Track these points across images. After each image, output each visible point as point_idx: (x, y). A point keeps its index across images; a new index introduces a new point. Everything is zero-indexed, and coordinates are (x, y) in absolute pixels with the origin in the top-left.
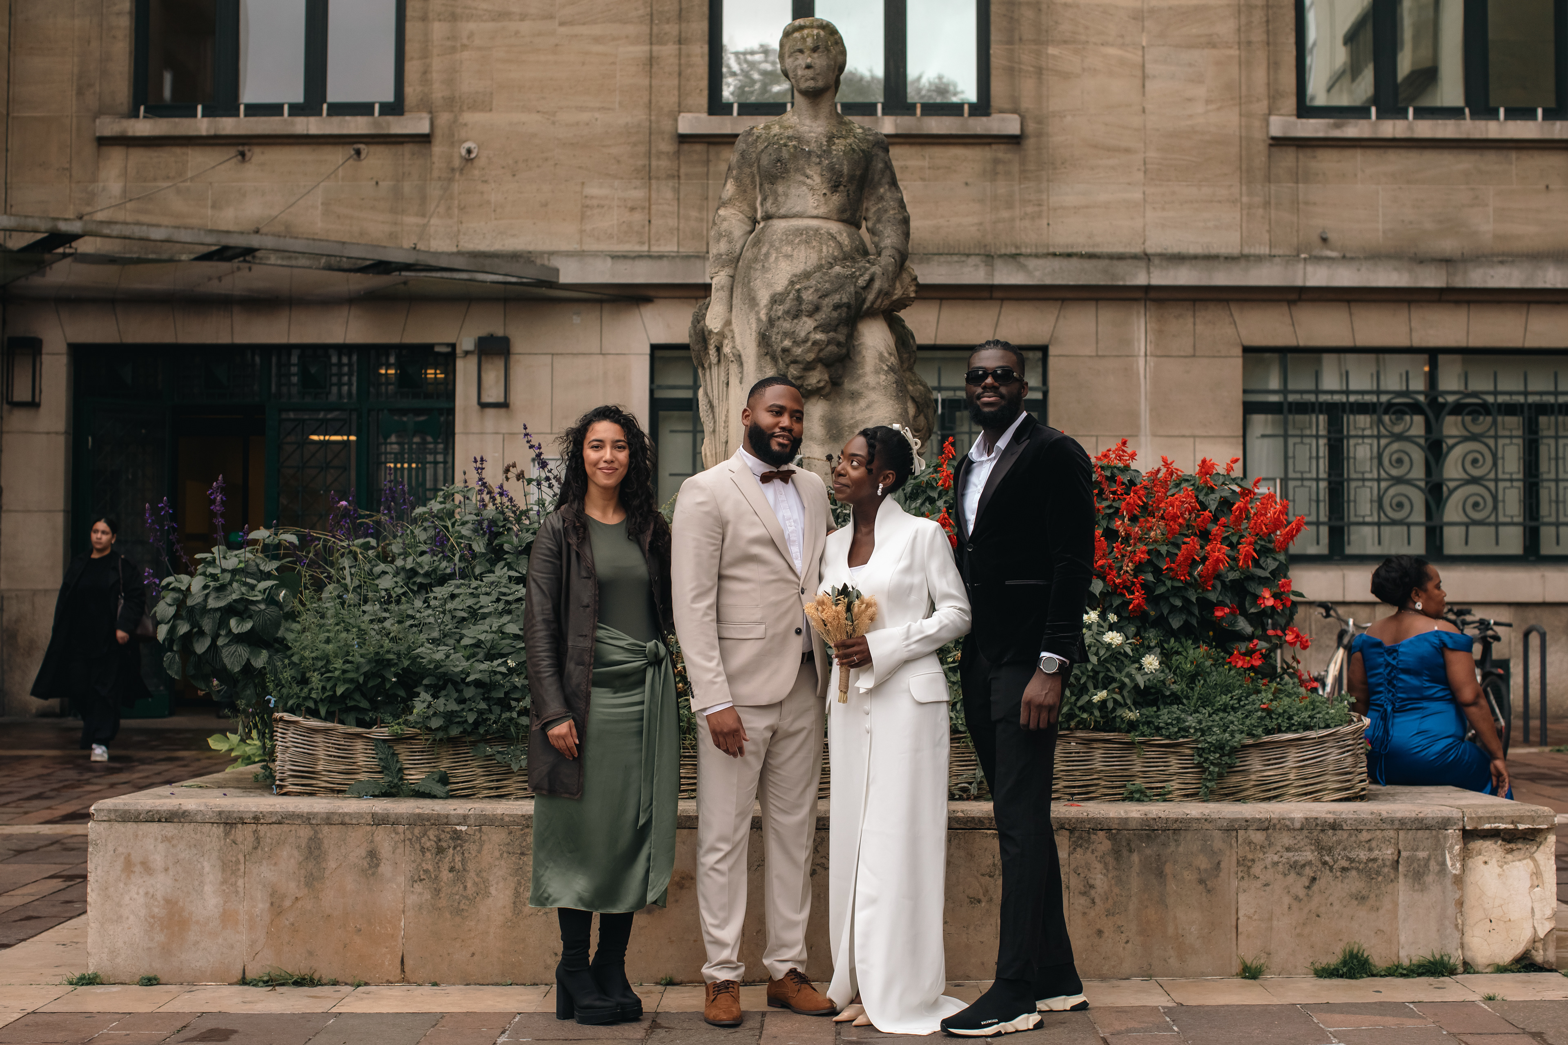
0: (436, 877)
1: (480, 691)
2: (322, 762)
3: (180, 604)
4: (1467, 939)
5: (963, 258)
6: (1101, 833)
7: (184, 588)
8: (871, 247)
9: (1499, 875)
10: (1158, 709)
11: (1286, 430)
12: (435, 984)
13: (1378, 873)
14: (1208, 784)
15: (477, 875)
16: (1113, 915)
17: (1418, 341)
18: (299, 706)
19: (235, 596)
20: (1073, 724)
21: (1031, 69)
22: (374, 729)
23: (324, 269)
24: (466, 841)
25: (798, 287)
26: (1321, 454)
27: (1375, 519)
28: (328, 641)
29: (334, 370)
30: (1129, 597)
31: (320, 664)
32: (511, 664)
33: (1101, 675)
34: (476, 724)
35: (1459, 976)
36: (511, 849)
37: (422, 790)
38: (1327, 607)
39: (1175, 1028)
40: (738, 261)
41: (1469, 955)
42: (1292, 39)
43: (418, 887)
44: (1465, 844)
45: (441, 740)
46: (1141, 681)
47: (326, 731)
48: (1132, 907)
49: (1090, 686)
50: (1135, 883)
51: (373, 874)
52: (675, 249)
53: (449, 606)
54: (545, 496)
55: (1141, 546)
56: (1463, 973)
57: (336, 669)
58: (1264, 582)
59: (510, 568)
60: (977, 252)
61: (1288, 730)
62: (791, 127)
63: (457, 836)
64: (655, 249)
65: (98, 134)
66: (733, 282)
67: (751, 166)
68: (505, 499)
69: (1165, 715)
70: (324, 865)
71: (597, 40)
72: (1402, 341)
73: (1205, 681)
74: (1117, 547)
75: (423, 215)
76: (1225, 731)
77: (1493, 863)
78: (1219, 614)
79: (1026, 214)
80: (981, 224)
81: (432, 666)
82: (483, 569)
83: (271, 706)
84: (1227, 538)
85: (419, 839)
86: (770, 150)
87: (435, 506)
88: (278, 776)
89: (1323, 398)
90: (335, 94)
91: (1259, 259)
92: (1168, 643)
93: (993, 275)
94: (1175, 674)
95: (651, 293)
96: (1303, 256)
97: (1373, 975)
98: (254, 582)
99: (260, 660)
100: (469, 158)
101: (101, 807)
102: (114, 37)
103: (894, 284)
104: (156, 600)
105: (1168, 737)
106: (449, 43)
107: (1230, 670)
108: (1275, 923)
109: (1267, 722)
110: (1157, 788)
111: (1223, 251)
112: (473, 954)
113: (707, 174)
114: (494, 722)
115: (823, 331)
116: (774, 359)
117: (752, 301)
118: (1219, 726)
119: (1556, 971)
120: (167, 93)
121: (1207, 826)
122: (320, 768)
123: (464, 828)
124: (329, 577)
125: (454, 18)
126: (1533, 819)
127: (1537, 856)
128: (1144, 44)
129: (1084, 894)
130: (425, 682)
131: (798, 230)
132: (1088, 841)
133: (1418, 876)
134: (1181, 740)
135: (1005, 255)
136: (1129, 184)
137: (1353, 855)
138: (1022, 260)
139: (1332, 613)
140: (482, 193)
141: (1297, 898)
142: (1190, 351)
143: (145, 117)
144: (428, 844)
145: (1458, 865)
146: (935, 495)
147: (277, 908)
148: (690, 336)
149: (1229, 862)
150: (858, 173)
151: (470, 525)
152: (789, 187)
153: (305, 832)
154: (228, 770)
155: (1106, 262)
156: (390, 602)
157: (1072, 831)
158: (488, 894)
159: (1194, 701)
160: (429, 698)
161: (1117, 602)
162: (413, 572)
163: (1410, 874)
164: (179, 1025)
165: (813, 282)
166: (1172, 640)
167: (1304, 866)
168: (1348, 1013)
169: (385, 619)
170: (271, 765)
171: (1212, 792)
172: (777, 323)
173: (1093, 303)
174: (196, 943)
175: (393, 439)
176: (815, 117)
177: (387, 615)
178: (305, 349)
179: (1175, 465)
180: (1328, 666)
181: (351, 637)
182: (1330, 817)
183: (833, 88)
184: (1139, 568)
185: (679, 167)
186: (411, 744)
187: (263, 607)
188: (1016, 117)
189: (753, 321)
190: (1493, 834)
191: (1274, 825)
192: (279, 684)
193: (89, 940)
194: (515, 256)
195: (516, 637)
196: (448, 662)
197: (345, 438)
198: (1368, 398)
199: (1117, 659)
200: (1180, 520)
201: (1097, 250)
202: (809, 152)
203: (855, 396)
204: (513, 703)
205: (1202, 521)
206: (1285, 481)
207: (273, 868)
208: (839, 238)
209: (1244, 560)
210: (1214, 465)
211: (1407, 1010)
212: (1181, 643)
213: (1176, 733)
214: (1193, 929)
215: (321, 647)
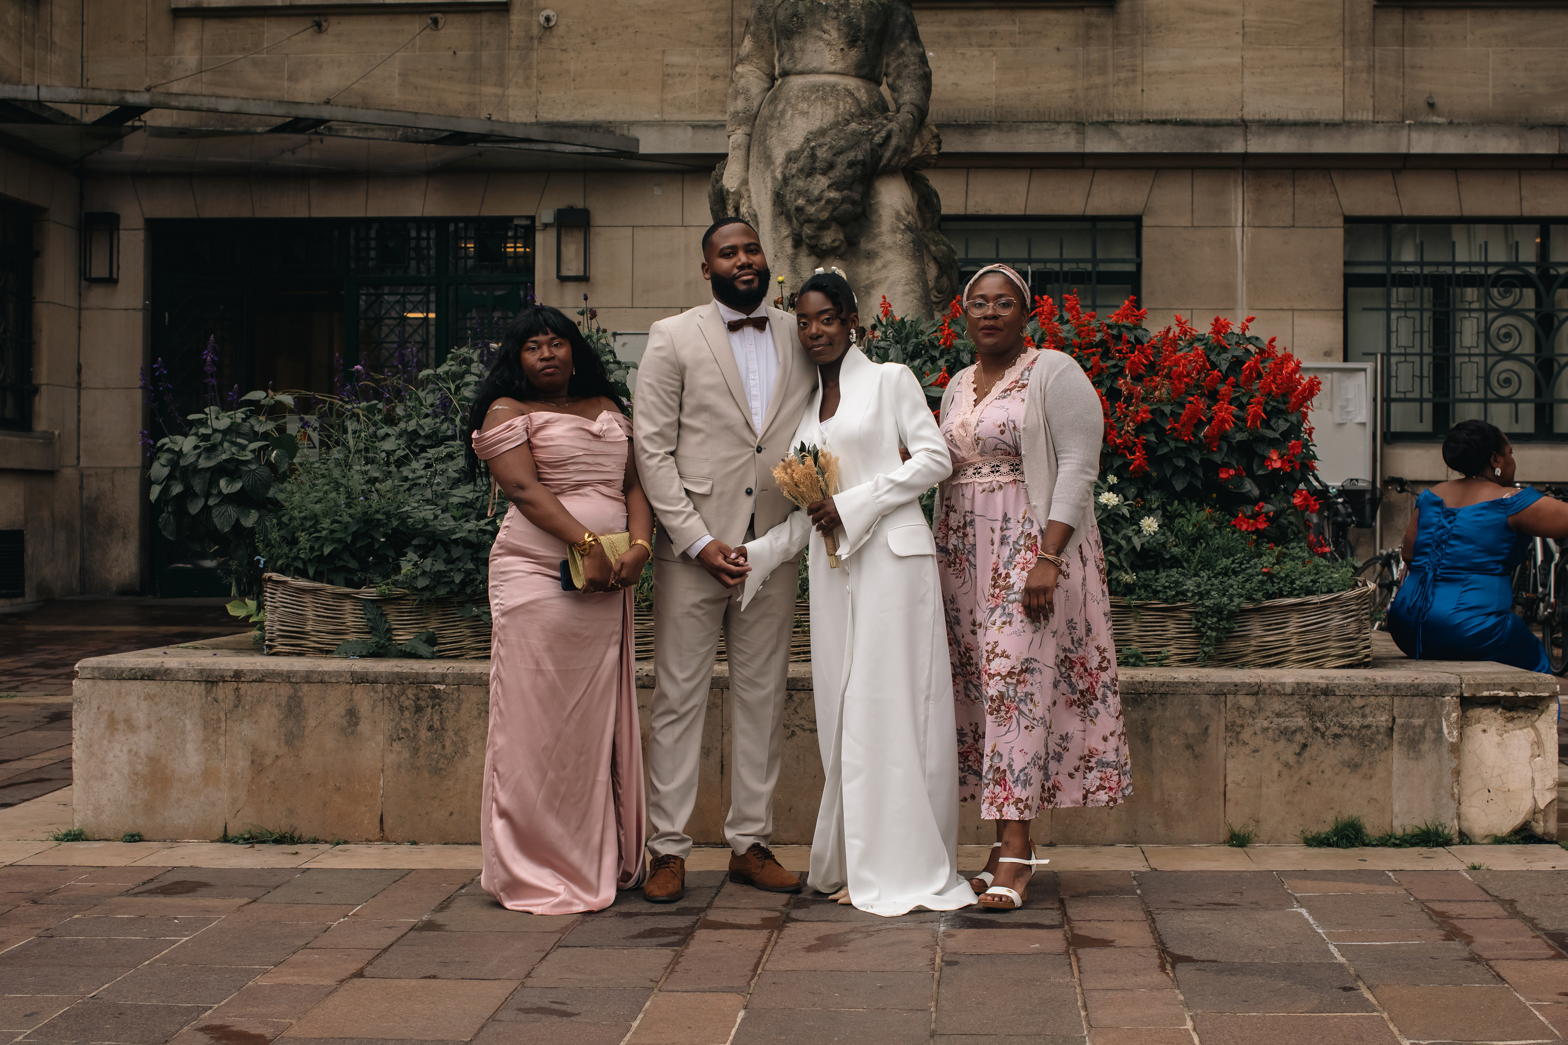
0: (415, 736)
1: (469, 551)
2: (310, 623)
3: (174, 464)
4: (1464, 808)
5: (1054, 126)
7: (177, 449)
8: (892, 106)
9: (1499, 744)
10: (1157, 573)
11: (1388, 303)
12: (414, 843)
13: (1372, 740)
14: (1206, 649)
15: (456, 734)
17: (1528, 210)
18: (288, 566)
19: (224, 457)
22: (363, 589)
23: (401, 140)
24: (444, 701)
25: (813, 144)
26: (1425, 328)
27: (1481, 395)
28: (317, 501)
29: (413, 243)
30: (1130, 457)
31: (308, 524)
34: (463, 583)
35: (1453, 847)
37: (408, 650)
39: (1138, 892)
40: (755, 119)
41: (1465, 826)
43: (397, 746)
44: (1464, 712)
45: (429, 600)
46: (1137, 542)
47: (314, 592)
51: (353, 733)
53: (441, 466)
55: (1144, 406)
56: (1459, 844)
57: (324, 529)
58: (1273, 443)
60: (1068, 119)
61: (1290, 595)
63: (435, 695)
65: (173, 6)
66: (750, 140)
67: (768, 21)
69: (1164, 578)
70: (304, 724)
72: (1510, 211)
73: (1207, 544)
74: (1120, 407)
75: (502, 86)
76: (1224, 595)
77: (1492, 731)
78: (1223, 475)
79: (1119, 80)
80: (1073, 90)
81: (420, 527)
83: (261, 566)
84: (1237, 398)
85: (397, 698)
86: (787, 4)
87: (444, 369)
88: (267, 636)
91: (1362, 125)
92: (1172, 505)
93: (1084, 143)
94: (1176, 536)
96: (1408, 122)
97: (1365, 845)
98: (245, 442)
99: (250, 520)
100: (548, 26)
101: (85, 665)
104: (151, 463)
105: (1165, 601)
107: (1234, 533)
108: (1264, 790)
109: (1268, 586)
110: (1154, 653)
111: (1324, 117)
112: (451, 814)
115: (837, 190)
116: (789, 219)
117: (768, 160)
118: (1218, 590)
119: (1556, 843)
121: (1195, 690)
122: (309, 628)
123: (442, 687)
126: (1534, 687)
127: (1538, 724)
130: (415, 542)
131: (814, 86)
133: (1413, 744)
134: (1179, 604)
135: (1097, 122)
136: (1227, 48)
137: (1346, 721)
138: (1114, 127)
140: (561, 62)
141: (1287, 765)
142: (1289, 221)
144: (407, 703)
145: (1455, 733)
146: (936, 354)
147: (257, 766)
149: (1217, 728)
150: (877, 27)
152: (805, 42)
153: (285, 691)
154: (237, 635)
155: (1202, 128)
156: (389, 464)
158: (466, 754)
159: (1195, 564)
160: (415, 558)
161: (1117, 463)
162: (413, 435)
163: (1405, 742)
164: (146, 877)
165: (828, 139)
166: (1176, 503)
167: (1294, 732)
168: (1322, 880)
169: (376, 479)
171: (1210, 658)
172: (791, 182)
173: (1189, 172)
174: (179, 800)
175: (474, 314)
178: (384, 221)
179: (1188, 325)
181: (340, 497)
182: (1325, 684)
184: (1141, 428)
186: (400, 604)
187: (253, 467)
189: (769, 180)
190: (1493, 702)
191: (1265, 690)
192: (268, 545)
193: (74, 797)
194: (594, 127)
196: (435, 522)
197: (424, 315)
198: (1475, 270)
199: (1113, 521)
200: (1187, 380)
201: (1192, 117)
202: (827, 7)
203: (871, 256)
205: (1211, 381)
206: (1387, 355)
207: (253, 726)
208: (856, 95)
209: (1252, 421)
210: (1228, 323)
211: (1384, 877)
212: (1184, 505)
213: (1174, 596)
214: (1179, 796)
215: (310, 506)
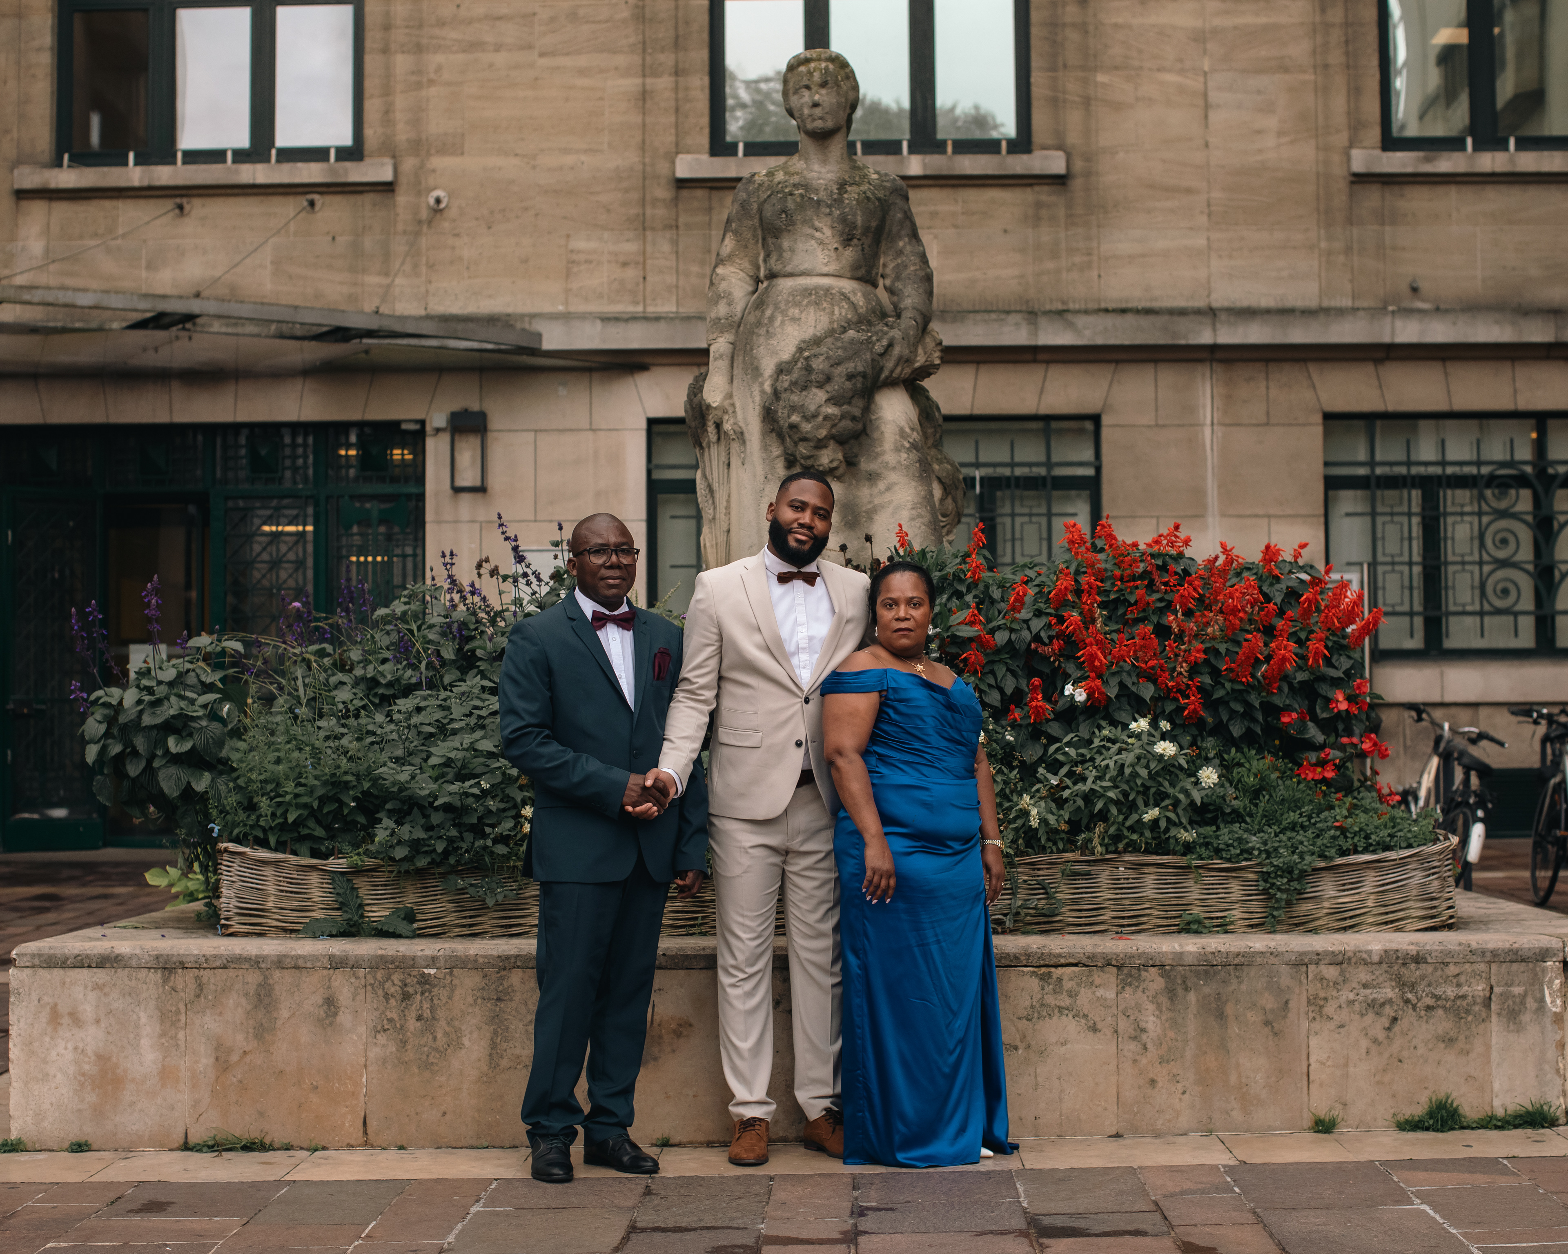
0: (402, 1027)
1: (450, 816)
2: (272, 898)
3: (111, 721)
5: (1003, 316)
6: (1153, 969)
7: (114, 703)
8: (889, 307)
10: (1218, 828)
11: (1373, 507)
12: (402, 1148)
13: (1468, 1012)
14: (1275, 913)
15: (448, 1024)
16: (1168, 1062)
17: (1524, 403)
18: (246, 835)
19: (172, 712)
20: (1121, 846)
21: (1077, 99)
22: (331, 860)
23: (275, 336)
24: (435, 986)
25: (806, 354)
26: (1414, 534)
27: (1477, 607)
28: (278, 761)
29: (288, 451)
30: (1183, 701)
31: (269, 787)
32: (485, 785)
33: (1153, 790)
34: (446, 853)
35: (1561, 1128)
36: (485, 994)
37: (385, 928)
38: (1418, 709)
39: (1237, 1190)
40: (739, 326)
42: (1375, 62)
43: (382, 1039)
45: (407, 871)
46: (1197, 797)
47: (276, 863)
48: (1189, 1052)
49: (1140, 802)
50: (1192, 1026)
51: (331, 1024)
52: (674, 309)
53: (415, 720)
54: (522, 595)
55: (1196, 644)
57: (287, 793)
58: (1336, 683)
59: (484, 677)
60: (1018, 308)
61: (1366, 850)
62: (797, 173)
63: (425, 980)
64: (651, 309)
65: (16, 187)
66: (735, 349)
67: (752, 218)
68: (477, 599)
69: (1226, 834)
70: (275, 1015)
71: (582, 72)
72: (1504, 403)
73: (1271, 796)
74: (1170, 646)
75: (387, 274)
76: (1293, 853)
78: (1286, 719)
79: (1074, 265)
80: (1022, 276)
81: (395, 789)
82: (454, 677)
83: (215, 835)
84: (1295, 633)
85: (382, 984)
86: (774, 200)
87: (398, 607)
88: (224, 914)
89: (1414, 470)
90: (284, 139)
91: (1341, 312)
92: (1229, 753)
93: (1036, 335)
94: (1236, 788)
95: (647, 360)
96: (1391, 308)
97: (1463, 1128)
98: (194, 696)
99: (202, 783)
100: (437, 210)
101: (24, 950)
102: (34, 76)
103: (916, 349)
104: (83, 718)
105: (1229, 860)
106: (414, 78)
107: (1299, 783)
108: (1351, 1069)
109: (1341, 841)
110: (1217, 918)
111: (1300, 304)
112: (444, 1114)
113: (710, 223)
114: (467, 851)
115: (835, 404)
116: (781, 436)
117: (755, 371)
118: (1286, 847)
120: (95, 138)
121: (1273, 959)
122: (270, 904)
123: (432, 971)
124: (281, 688)
125: (419, 49)
128: (1206, 69)
129: (1135, 1038)
130: (388, 806)
131: (806, 290)
132: (1139, 978)
133: (1513, 1014)
134: (1244, 863)
135: (1050, 311)
136: (1191, 229)
137: (1439, 992)
138: (1069, 317)
139: (1424, 716)
140: (453, 248)
141: (1375, 1041)
142: (1263, 419)
143: (69, 166)
144: (392, 990)
145: (1559, 1002)
146: (964, 589)
147: (222, 1062)
148: (686, 411)
149: (1298, 1002)
150: (874, 224)
151: (437, 629)
152: (795, 241)
153: (253, 978)
154: (168, 908)
155: (1166, 318)
156: (348, 717)
157: (1119, 968)
158: (460, 1046)
159: (1258, 819)
160: (392, 824)
161: (1169, 707)
162: (373, 683)
163: (1505, 1013)
164: (113, 1196)
165: (823, 349)
166: (1233, 750)
167: (1383, 1005)
168: (1433, 1170)
169: (343, 735)
170: (214, 902)
171: (1279, 922)
172: (783, 396)
173: (1152, 365)
174: (132, 1104)
175: (355, 529)
176: (825, 162)
177: (345, 731)
178: (253, 427)
179: (1235, 552)
180: (1421, 776)
181: (303, 756)
182: (1413, 950)
183: (844, 129)
184: (1194, 670)
185: (677, 216)
186: (373, 877)
187: (204, 723)
188: (1060, 154)
189: (757, 394)
191: (1349, 958)
192: (223, 811)
193: (12, 1102)
194: (492, 320)
195: (491, 755)
196: (413, 785)
197: (300, 528)
198: (1467, 470)
199: (1171, 773)
200: (1241, 615)
201: (1156, 305)
202: (819, 202)
203: (872, 477)
204: (488, 830)
205: (1266, 615)
206: (1373, 565)
207: (218, 1018)
208: (853, 299)
209: (1314, 658)
210: (1279, 550)
211: (1500, 1166)
212: (1243, 753)
213: (1238, 855)
214: (1258, 1078)
215: (271, 767)
